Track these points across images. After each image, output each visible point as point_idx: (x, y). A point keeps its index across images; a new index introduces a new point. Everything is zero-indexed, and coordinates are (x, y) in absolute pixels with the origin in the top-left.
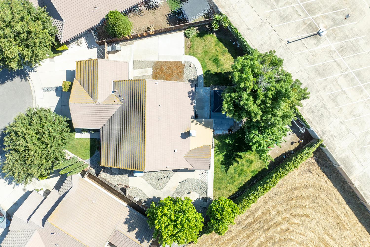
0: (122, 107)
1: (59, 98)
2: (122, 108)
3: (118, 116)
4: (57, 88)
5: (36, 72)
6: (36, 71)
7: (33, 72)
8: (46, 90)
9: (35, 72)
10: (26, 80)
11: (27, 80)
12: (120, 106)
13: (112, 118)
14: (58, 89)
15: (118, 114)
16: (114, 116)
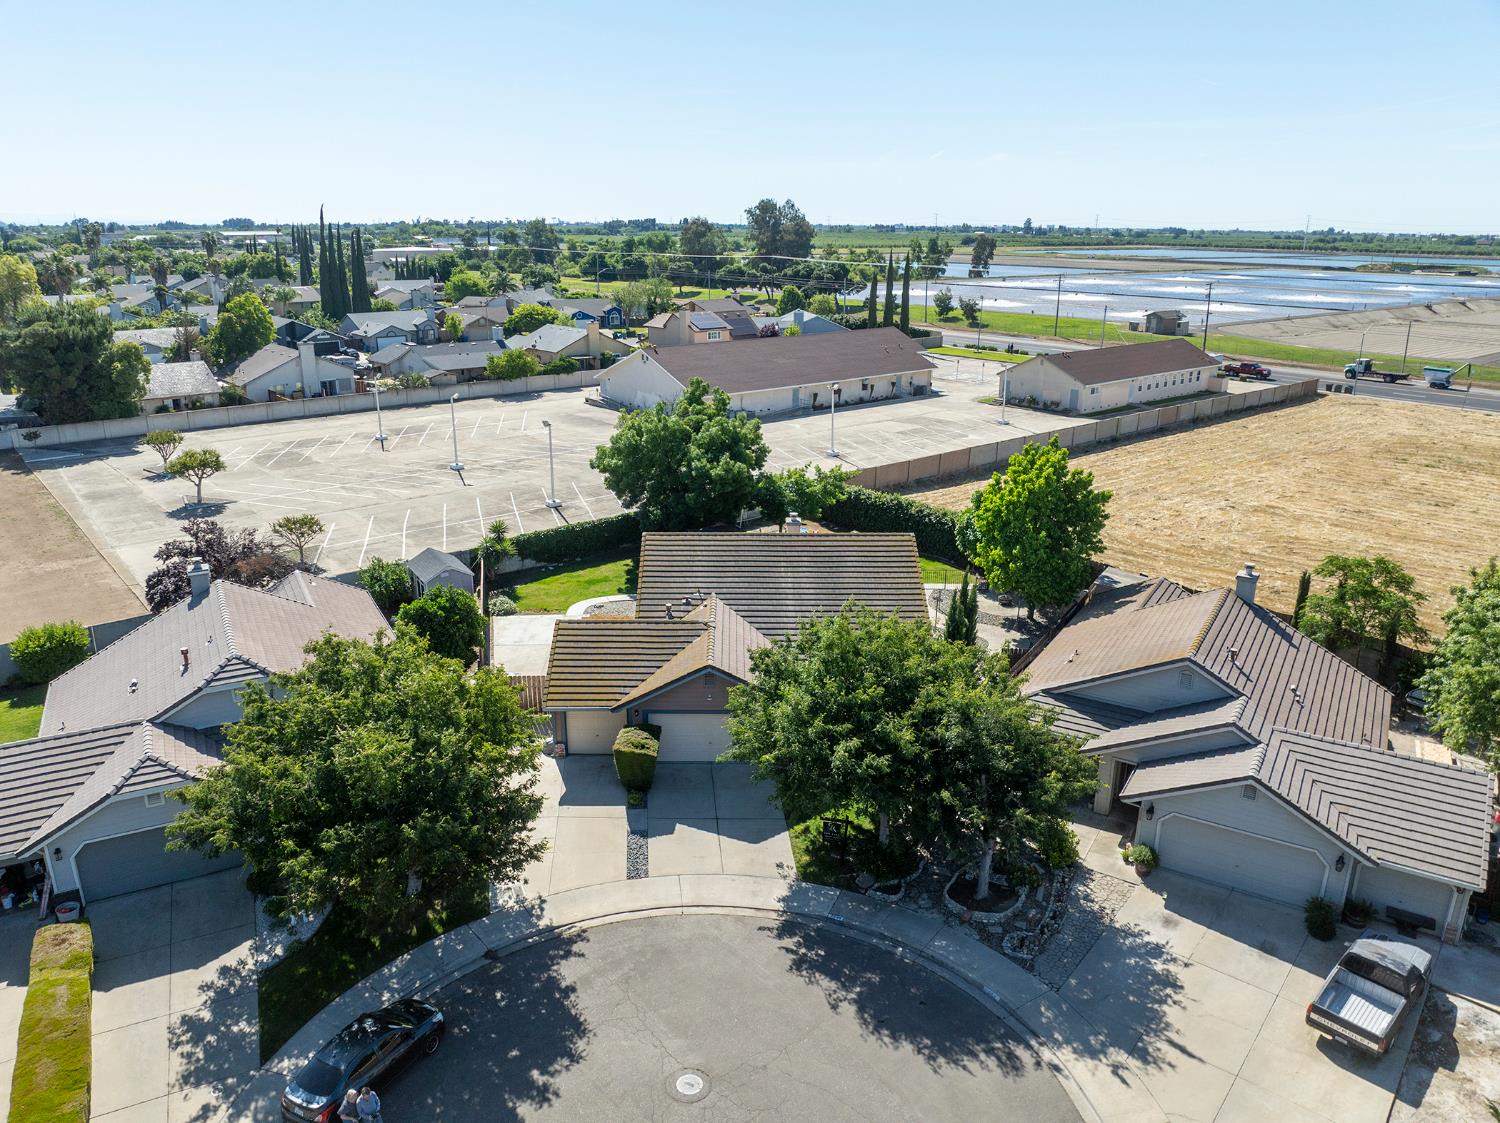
0: (723, 596)
1: (678, 827)
2: (728, 596)
3: (753, 608)
4: (633, 832)
5: (544, 901)
6: (538, 902)
7: (542, 910)
8: (637, 869)
9: (544, 906)
10: (581, 936)
11: (579, 935)
12: (722, 603)
13: (763, 626)
14: (642, 827)
15: (746, 608)
16: (753, 619)
